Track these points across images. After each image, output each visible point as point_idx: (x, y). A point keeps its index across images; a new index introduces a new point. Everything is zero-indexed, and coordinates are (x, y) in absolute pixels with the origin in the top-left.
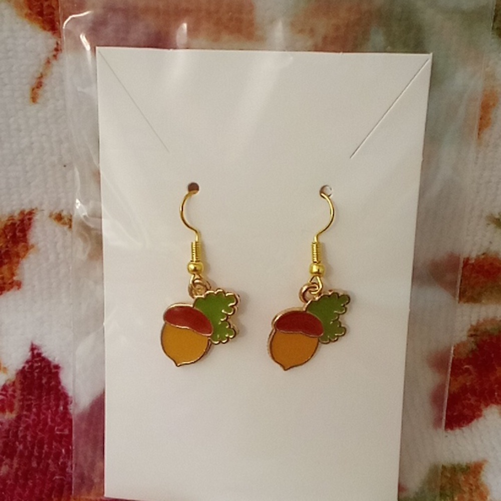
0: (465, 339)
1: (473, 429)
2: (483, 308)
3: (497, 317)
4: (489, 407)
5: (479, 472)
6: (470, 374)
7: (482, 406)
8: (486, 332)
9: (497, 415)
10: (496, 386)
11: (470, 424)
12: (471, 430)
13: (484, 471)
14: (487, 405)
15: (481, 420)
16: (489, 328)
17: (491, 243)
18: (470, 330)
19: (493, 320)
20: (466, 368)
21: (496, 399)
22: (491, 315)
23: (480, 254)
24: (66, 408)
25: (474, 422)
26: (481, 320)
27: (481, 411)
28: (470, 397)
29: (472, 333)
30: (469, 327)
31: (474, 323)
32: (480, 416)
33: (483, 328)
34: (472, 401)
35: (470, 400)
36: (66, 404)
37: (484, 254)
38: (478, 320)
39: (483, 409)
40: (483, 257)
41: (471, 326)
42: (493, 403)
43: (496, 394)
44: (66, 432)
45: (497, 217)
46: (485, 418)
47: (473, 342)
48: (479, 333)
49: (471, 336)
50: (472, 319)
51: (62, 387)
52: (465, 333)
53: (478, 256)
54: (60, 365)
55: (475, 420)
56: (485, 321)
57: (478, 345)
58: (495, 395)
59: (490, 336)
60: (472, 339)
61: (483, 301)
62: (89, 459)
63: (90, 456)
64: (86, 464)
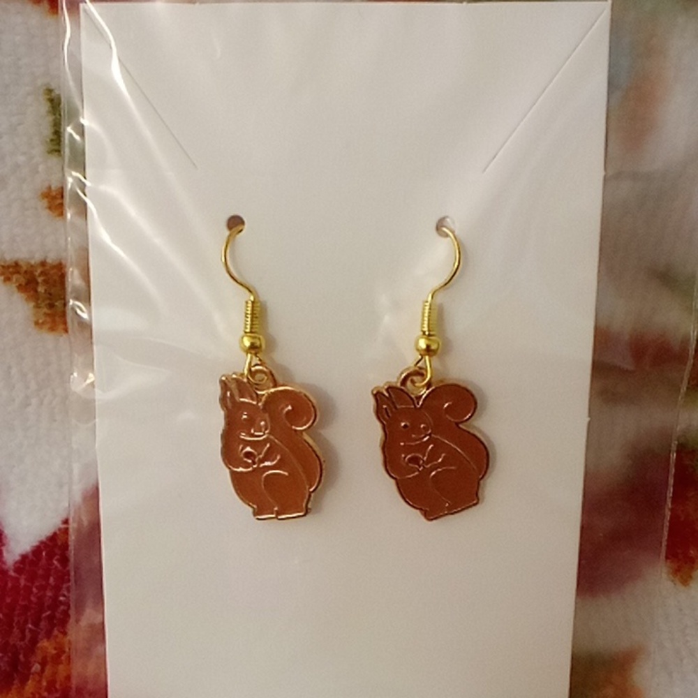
5: (630, 668)
11: (622, 590)
13: (638, 665)
15: (639, 582)
62: (28, 635)
63: (30, 630)
64: (22, 643)
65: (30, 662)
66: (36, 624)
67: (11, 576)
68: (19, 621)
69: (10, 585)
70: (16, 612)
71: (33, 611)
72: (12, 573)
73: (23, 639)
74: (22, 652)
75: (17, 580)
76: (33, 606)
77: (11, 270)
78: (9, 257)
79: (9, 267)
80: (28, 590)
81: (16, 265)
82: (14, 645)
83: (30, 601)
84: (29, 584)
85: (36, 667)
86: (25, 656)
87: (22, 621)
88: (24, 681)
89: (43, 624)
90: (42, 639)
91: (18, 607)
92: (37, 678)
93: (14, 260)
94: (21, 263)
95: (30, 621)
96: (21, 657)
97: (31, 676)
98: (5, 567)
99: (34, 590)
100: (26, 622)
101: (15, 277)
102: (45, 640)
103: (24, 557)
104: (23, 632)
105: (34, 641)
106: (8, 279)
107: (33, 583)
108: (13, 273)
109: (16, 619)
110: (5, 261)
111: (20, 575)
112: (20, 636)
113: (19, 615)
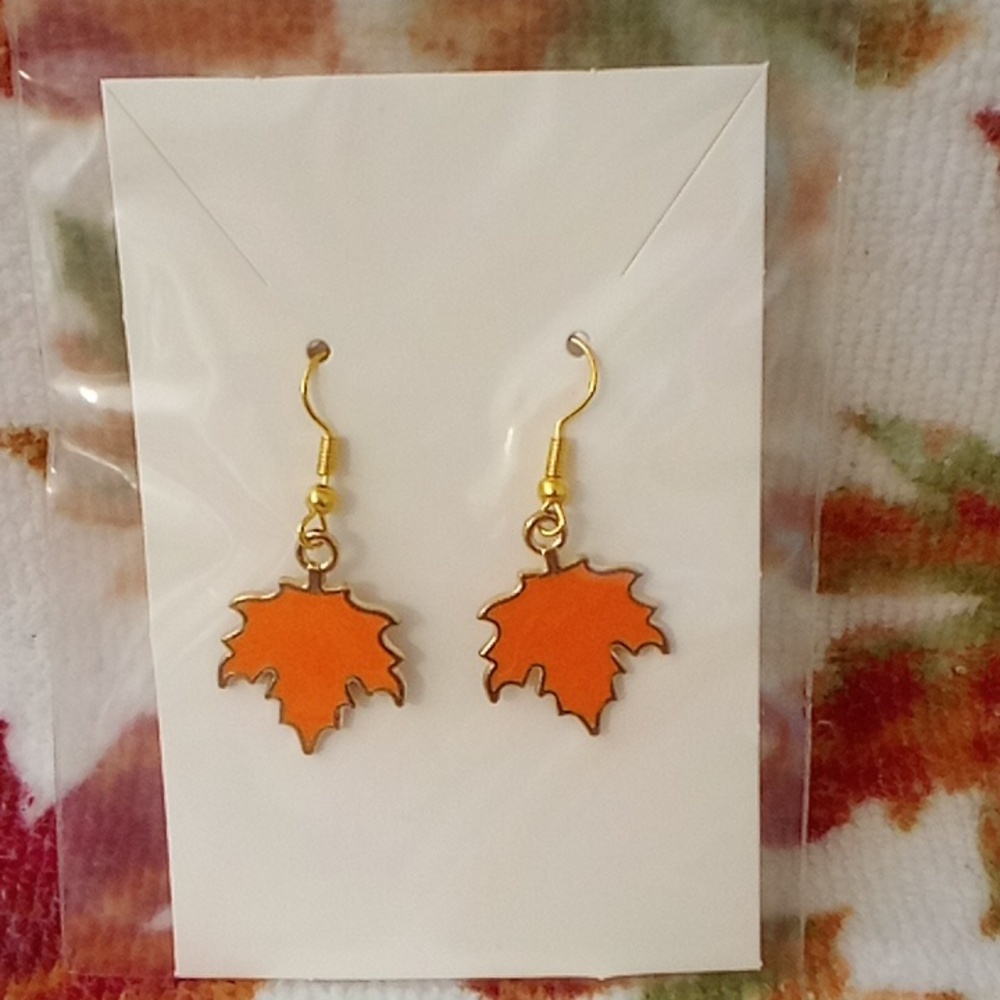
0: (820, 667)
1: (829, 846)
2: (855, 604)
3: (883, 622)
4: (864, 803)
5: (834, 934)
6: (831, 737)
7: (850, 802)
8: (863, 654)
9: (879, 820)
10: (881, 761)
11: (823, 838)
12: (826, 850)
13: (843, 930)
14: (860, 800)
15: (846, 827)
16: (869, 644)
17: (853, 465)
18: (829, 650)
19: (876, 629)
20: (822, 726)
21: (878, 786)
22: (871, 618)
23: (833, 488)
24: (13, 805)
25: (832, 833)
26: (852, 628)
27: (846, 810)
28: (826, 783)
29: (835, 654)
30: (828, 642)
31: (838, 635)
32: (845, 821)
33: (855, 644)
34: (831, 792)
35: (826, 788)
36: (14, 799)
37: (841, 489)
38: (847, 629)
39: (852, 807)
40: (840, 495)
41: (833, 640)
42: (872, 795)
43: (880, 776)
44: (12, 855)
45: (860, 412)
46: (856, 825)
47: (837, 672)
48: (847, 655)
49: (833, 660)
50: (833, 626)
51: (9, 765)
52: (821, 655)
53: (830, 493)
54: (7, 720)
55: (834, 829)
56: (860, 630)
57: (846, 680)
58: (877, 778)
59: (872, 660)
60: (835, 668)
61: (852, 589)
62: (53, 910)
63: (56, 904)
64: (45, 921)
67: (31, 838)
68: (41, 894)
69: (30, 849)
70: (39, 882)
72: (32, 833)
73: (46, 915)
74: (45, 932)
75: (42, 840)
77: (21, 440)
78: (19, 424)
79: (19, 436)
81: (28, 432)
82: (35, 924)
87: (45, 893)
88: (48, 968)
91: (40, 875)
92: (65, 963)
93: (26, 426)
94: (32, 430)
95: (55, 892)
96: (45, 938)
97: (57, 963)
98: (23, 826)
100: (50, 893)
101: (27, 449)
103: (50, 813)
104: (46, 905)
106: (17, 451)
108: (23, 444)
109: (38, 890)
110: (14, 429)
111: (44, 836)
112: (43, 911)
113: (41, 885)
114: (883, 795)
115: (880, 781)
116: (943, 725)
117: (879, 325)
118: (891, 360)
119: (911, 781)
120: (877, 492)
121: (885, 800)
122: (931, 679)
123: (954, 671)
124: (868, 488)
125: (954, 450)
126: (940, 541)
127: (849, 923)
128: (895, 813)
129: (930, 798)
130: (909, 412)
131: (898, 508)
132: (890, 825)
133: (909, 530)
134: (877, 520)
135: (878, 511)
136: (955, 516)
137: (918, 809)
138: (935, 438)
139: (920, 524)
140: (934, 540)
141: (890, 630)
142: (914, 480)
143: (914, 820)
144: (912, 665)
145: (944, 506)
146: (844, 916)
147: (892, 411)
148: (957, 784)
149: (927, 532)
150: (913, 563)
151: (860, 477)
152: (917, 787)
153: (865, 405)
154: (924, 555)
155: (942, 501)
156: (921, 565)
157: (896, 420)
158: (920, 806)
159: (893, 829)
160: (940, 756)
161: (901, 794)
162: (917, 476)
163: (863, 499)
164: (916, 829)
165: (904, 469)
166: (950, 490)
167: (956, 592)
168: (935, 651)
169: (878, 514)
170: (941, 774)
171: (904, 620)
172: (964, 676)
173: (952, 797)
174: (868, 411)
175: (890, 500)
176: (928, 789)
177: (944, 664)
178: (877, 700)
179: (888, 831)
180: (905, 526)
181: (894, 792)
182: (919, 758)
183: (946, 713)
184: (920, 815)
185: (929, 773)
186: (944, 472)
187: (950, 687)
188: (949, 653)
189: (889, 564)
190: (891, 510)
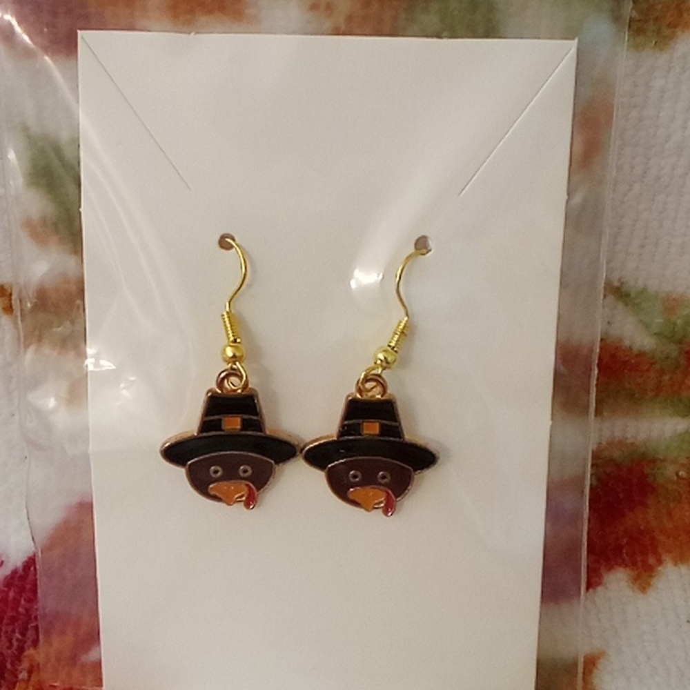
2: (607, 424)
3: (626, 438)
4: (613, 571)
5: (591, 672)
7: (603, 570)
8: (611, 461)
9: (623, 584)
10: (625, 540)
13: (598, 669)
14: (610, 568)
15: (599, 589)
16: (616, 454)
17: (610, 323)
19: (622, 443)
21: (623, 559)
22: (618, 434)
25: (590, 593)
26: (604, 443)
27: (600, 576)
31: (592, 446)
32: (599, 584)
33: (606, 453)
38: (600, 443)
39: (603, 574)
42: (617, 564)
43: (624, 551)
45: (616, 284)
46: (607, 588)
47: (593, 474)
48: (600, 462)
55: (591, 590)
56: (610, 443)
57: (599, 479)
58: (622, 553)
59: (618, 466)
61: (605, 414)
62: (15, 644)
63: (18, 640)
64: (9, 652)
65: (16, 670)
66: (23, 634)
68: (6, 632)
70: (5, 621)
71: (20, 622)
72: (2, 587)
73: (10, 647)
74: (9, 661)
75: (7, 593)
76: (21, 617)
80: (17, 602)
82: (1, 654)
83: (18, 612)
84: (18, 597)
85: (23, 675)
86: (13, 664)
87: (10, 633)
89: (30, 634)
90: (28, 649)
91: (6, 617)
92: (23, 685)
95: (17, 631)
96: (9, 666)
97: (18, 684)
99: (23, 602)
100: (13, 631)
102: (31, 649)
103: (15, 572)
104: (10, 641)
105: (21, 650)
107: (21, 596)
109: (4, 629)
111: (10, 589)
112: (8, 644)
113: (7, 625)
114: (626, 566)
115: (625, 555)
116: (669, 514)
117: (636, 221)
118: (642, 246)
119: (647, 555)
120: (627, 343)
121: (628, 569)
122: (660, 480)
123: (677, 475)
124: (621, 340)
125: (685, 313)
126: (671, 379)
127: (601, 664)
128: (636, 579)
129: (660, 568)
130: (654, 285)
131: (641, 354)
132: (632, 588)
133: (647, 370)
134: (625, 363)
135: (627, 356)
136: (683, 361)
137: (651, 576)
138: (671, 304)
139: (658, 366)
140: (666, 378)
141: (632, 444)
142: (655, 334)
143: (649, 585)
144: (647, 470)
145: (675, 354)
146: (599, 658)
147: (641, 284)
148: (680, 559)
149: (662, 372)
150: (650, 394)
151: (615, 332)
152: (652, 560)
153: (619, 280)
154: (658, 388)
155: (673, 349)
156: (656, 396)
157: (644, 291)
158: (653, 574)
159: (633, 591)
160: (668, 537)
161: (640, 564)
162: (656, 331)
163: (617, 348)
164: (651, 592)
165: (647, 326)
166: (680, 342)
167: (680, 416)
168: (664, 460)
169: (627, 359)
170: (669, 552)
171: (642, 436)
172: (684, 479)
173: (676, 568)
174: (622, 284)
175: (635, 350)
176: (660, 562)
177: (670, 470)
178: (621, 496)
179: (629, 592)
180: (645, 368)
181: (634, 564)
182: (653, 538)
183: (672, 505)
184: (654, 581)
185: (660, 550)
186: (676, 329)
187: (675, 487)
188: (675, 462)
189: (633, 395)
190: (637, 356)
